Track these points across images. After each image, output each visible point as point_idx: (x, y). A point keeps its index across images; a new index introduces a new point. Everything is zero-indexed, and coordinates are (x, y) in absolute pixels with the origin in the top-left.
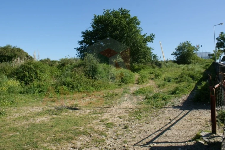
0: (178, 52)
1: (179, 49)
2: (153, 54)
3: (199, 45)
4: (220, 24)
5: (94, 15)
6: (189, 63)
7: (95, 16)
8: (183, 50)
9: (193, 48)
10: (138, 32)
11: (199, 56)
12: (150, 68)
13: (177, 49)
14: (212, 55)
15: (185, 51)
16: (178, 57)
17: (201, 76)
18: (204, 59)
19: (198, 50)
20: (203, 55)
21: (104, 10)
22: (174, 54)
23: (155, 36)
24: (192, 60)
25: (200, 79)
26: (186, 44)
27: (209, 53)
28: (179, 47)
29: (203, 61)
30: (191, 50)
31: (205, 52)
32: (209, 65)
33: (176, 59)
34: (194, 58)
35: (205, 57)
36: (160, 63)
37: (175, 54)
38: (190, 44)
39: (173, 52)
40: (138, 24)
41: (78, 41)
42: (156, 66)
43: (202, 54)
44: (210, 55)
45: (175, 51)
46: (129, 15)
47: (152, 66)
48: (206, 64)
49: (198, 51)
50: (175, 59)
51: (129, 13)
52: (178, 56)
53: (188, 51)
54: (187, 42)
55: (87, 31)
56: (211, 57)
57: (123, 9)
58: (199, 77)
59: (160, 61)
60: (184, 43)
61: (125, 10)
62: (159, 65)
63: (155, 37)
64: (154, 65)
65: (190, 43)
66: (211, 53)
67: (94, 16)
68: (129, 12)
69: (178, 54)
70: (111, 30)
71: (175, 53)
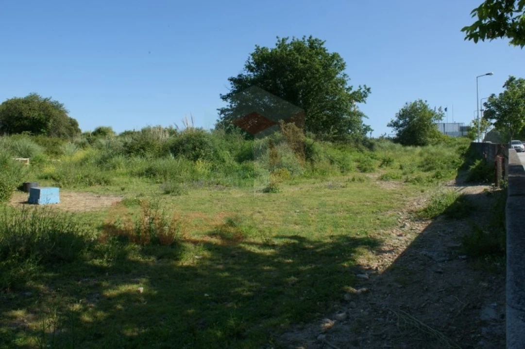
0: (401, 122)
1: (403, 115)
2: (364, 125)
3: (441, 107)
4: (487, 74)
5: (256, 46)
6: (423, 144)
7: (258, 49)
8: (411, 118)
9: (432, 114)
10: (343, 82)
11: (440, 129)
12: (354, 151)
13: (400, 115)
14: (468, 129)
15: (415, 119)
16: (399, 131)
17: (461, 162)
18: (450, 136)
19: (443, 118)
20: (449, 129)
21: (277, 37)
22: (392, 124)
23: (371, 90)
24: (429, 139)
25: (460, 165)
26: (418, 106)
27: (461, 125)
28: (403, 111)
29: (449, 141)
30: (429, 118)
31: (452, 122)
32: (465, 148)
33: (397, 135)
34: (432, 134)
35: (453, 133)
36: (371, 141)
37: (395, 125)
38: (425, 107)
39: (392, 122)
40: (342, 67)
41: (221, 95)
42: (363, 147)
43: (446, 125)
44: (462, 129)
45: (395, 119)
46: (324, 50)
47: (357, 147)
48: (460, 146)
49: (441, 120)
50: (395, 136)
51: (322, 46)
52: (401, 129)
53: (421, 120)
54: (421, 101)
55: (240, 76)
56: (466, 133)
57: (313, 38)
58: (460, 164)
59: (371, 139)
60: (415, 104)
61: (316, 40)
62: (370, 145)
63: (371, 93)
64: (360, 145)
65: (427, 104)
66: (464, 125)
67: (256, 48)
68: (322, 43)
69: (401, 126)
70: (291, 76)
71: (396, 122)
